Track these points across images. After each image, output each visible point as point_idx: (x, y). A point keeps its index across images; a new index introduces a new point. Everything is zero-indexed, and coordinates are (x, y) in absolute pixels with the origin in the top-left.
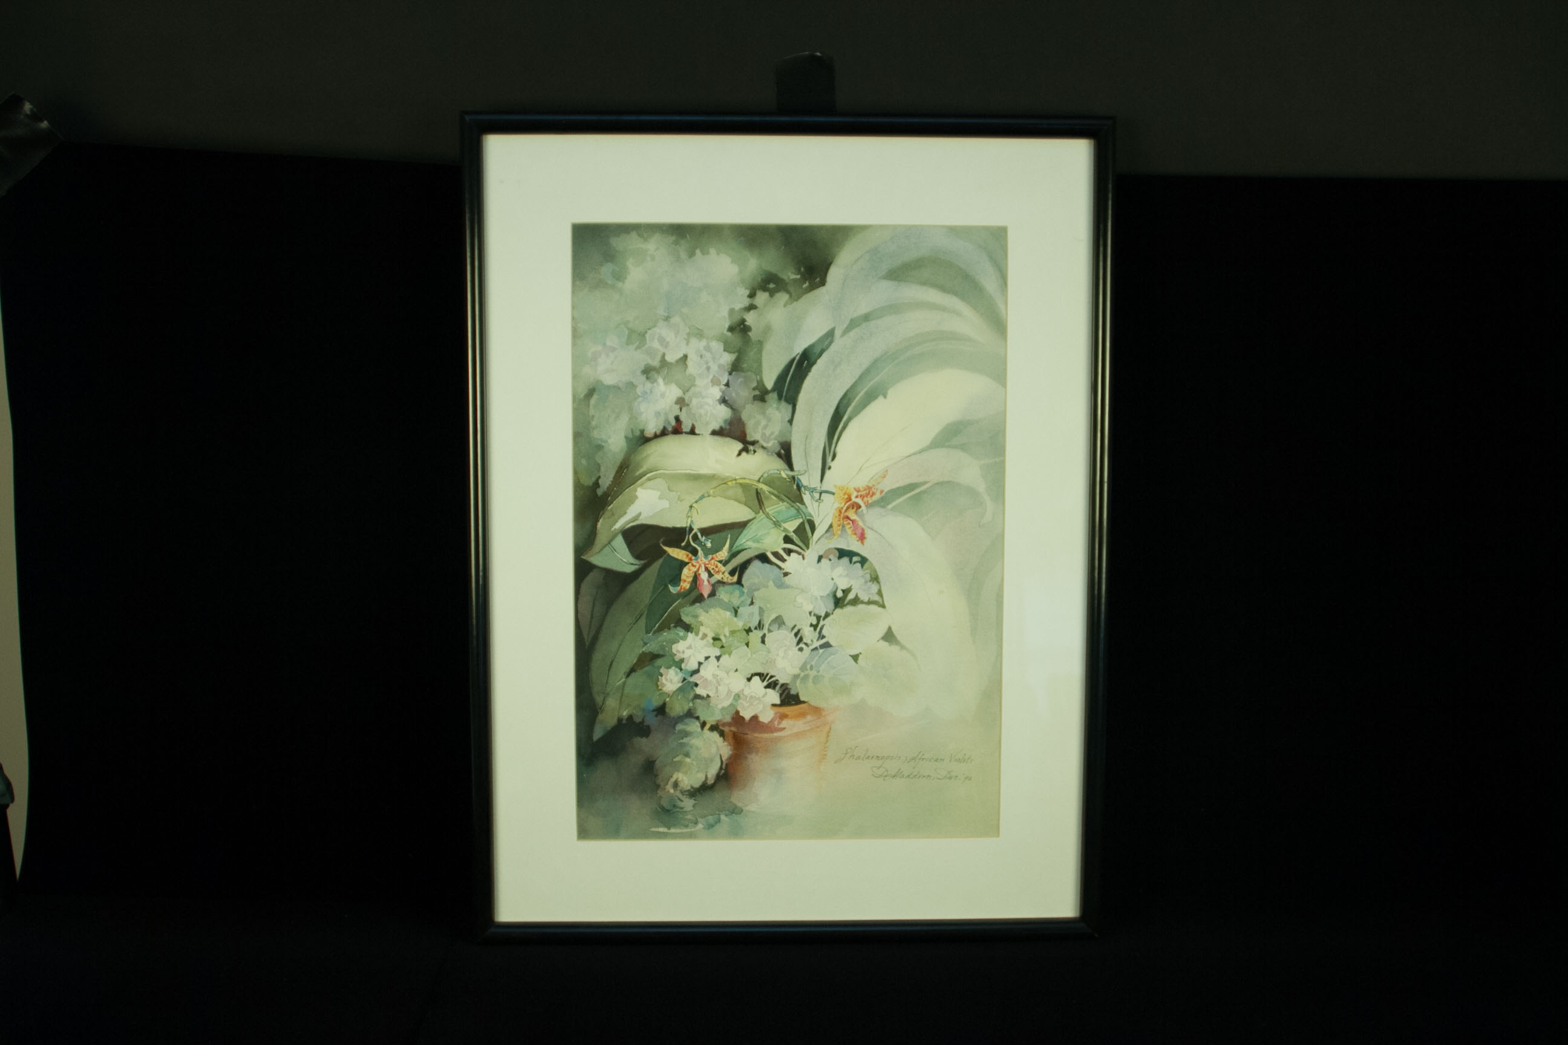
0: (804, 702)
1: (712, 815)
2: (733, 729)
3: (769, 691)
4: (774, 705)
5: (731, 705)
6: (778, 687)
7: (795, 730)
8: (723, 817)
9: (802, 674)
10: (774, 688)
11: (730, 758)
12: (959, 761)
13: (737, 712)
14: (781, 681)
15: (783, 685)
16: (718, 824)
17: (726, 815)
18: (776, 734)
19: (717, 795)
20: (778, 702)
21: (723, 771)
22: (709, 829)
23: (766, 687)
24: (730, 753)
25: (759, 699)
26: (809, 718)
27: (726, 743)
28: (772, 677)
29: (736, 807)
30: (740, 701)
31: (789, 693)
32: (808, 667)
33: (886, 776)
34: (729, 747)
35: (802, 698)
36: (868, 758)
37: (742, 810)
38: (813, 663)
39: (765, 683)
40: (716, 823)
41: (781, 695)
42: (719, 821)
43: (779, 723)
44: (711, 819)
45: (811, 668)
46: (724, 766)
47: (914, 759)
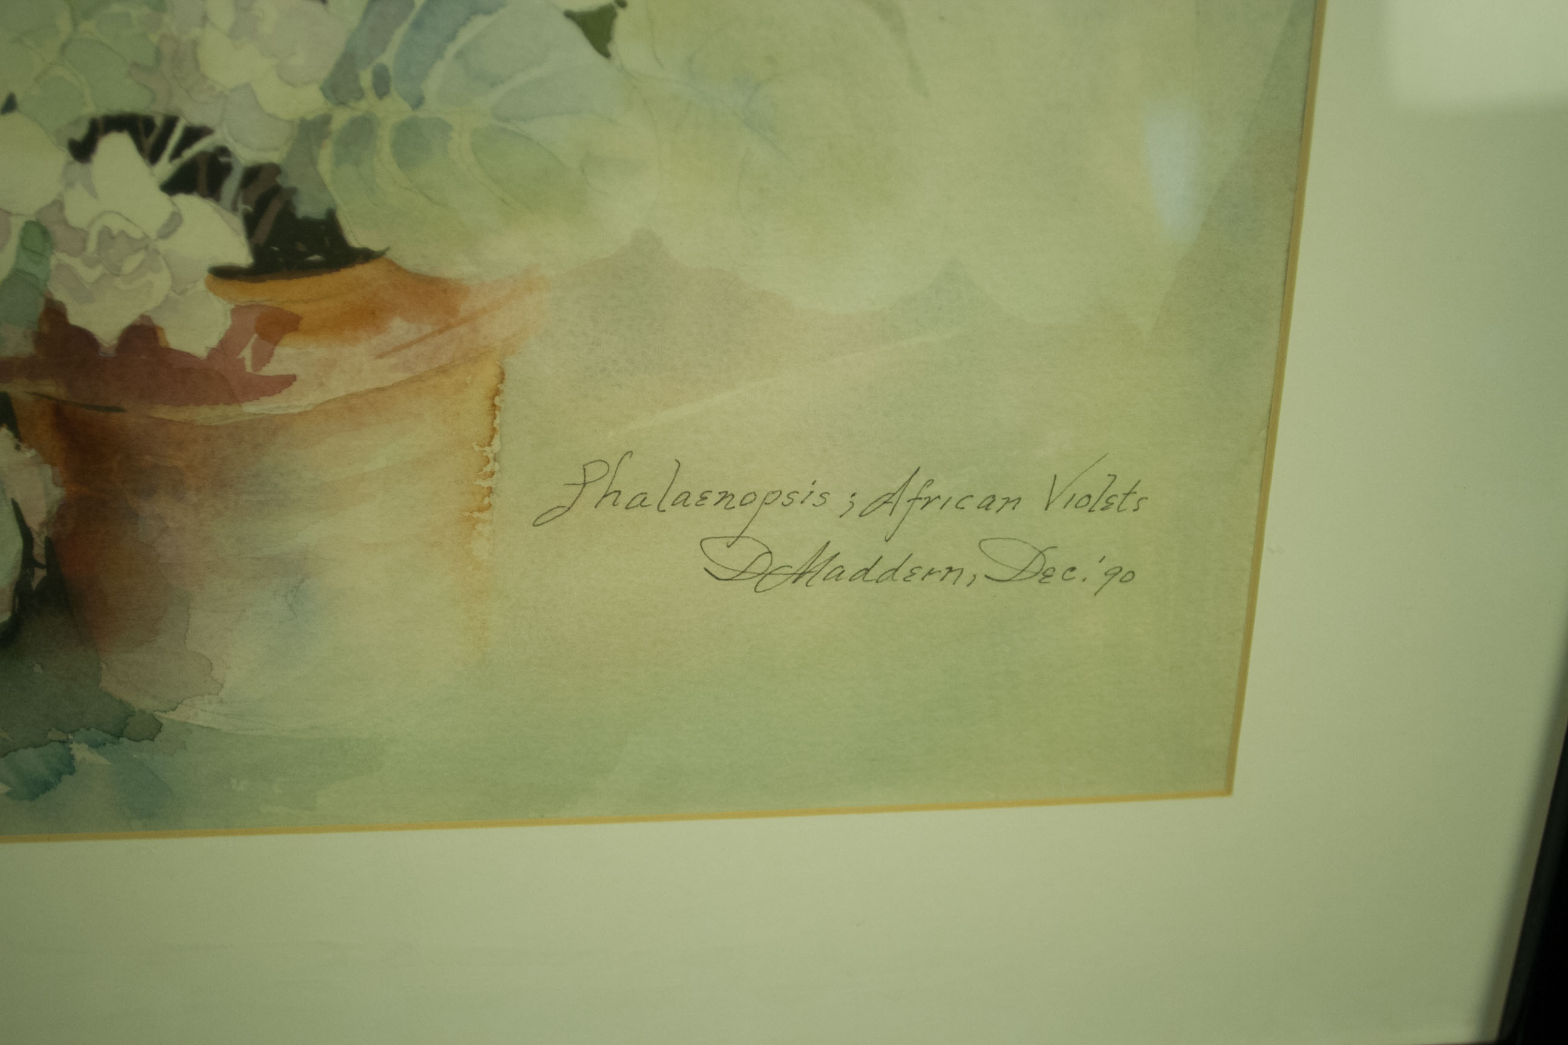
0: (367, 256)
1: (35, 746)
2: (49, 387)
3: (191, 204)
4: (224, 274)
5: (16, 275)
6: (231, 186)
7: (338, 387)
8: (81, 752)
9: (341, 118)
10: (212, 191)
11: (59, 516)
12: (1086, 503)
13: (55, 313)
14: (245, 155)
15: (253, 174)
16: (66, 778)
17: (95, 745)
18: (251, 408)
19: (37, 669)
20: (240, 255)
21: (40, 574)
22: (33, 796)
23: (173, 186)
24: (58, 493)
25: (143, 245)
26: (399, 328)
27: (29, 454)
28: (193, 135)
29: (129, 713)
30: (58, 258)
31: (287, 213)
32: (366, 79)
33: (764, 574)
34: (48, 471)
35: (357, 237)
36: (683, 500)
37: (159, 727)
38: (387, 59)
39: (166, 167)
40: (59, 775)
41: (251, 224)
42: (68, 766)
43: (262, 359)
44: (32, 760)
45: (382, 85)
46: (39, 551)
47: (887, 500)
